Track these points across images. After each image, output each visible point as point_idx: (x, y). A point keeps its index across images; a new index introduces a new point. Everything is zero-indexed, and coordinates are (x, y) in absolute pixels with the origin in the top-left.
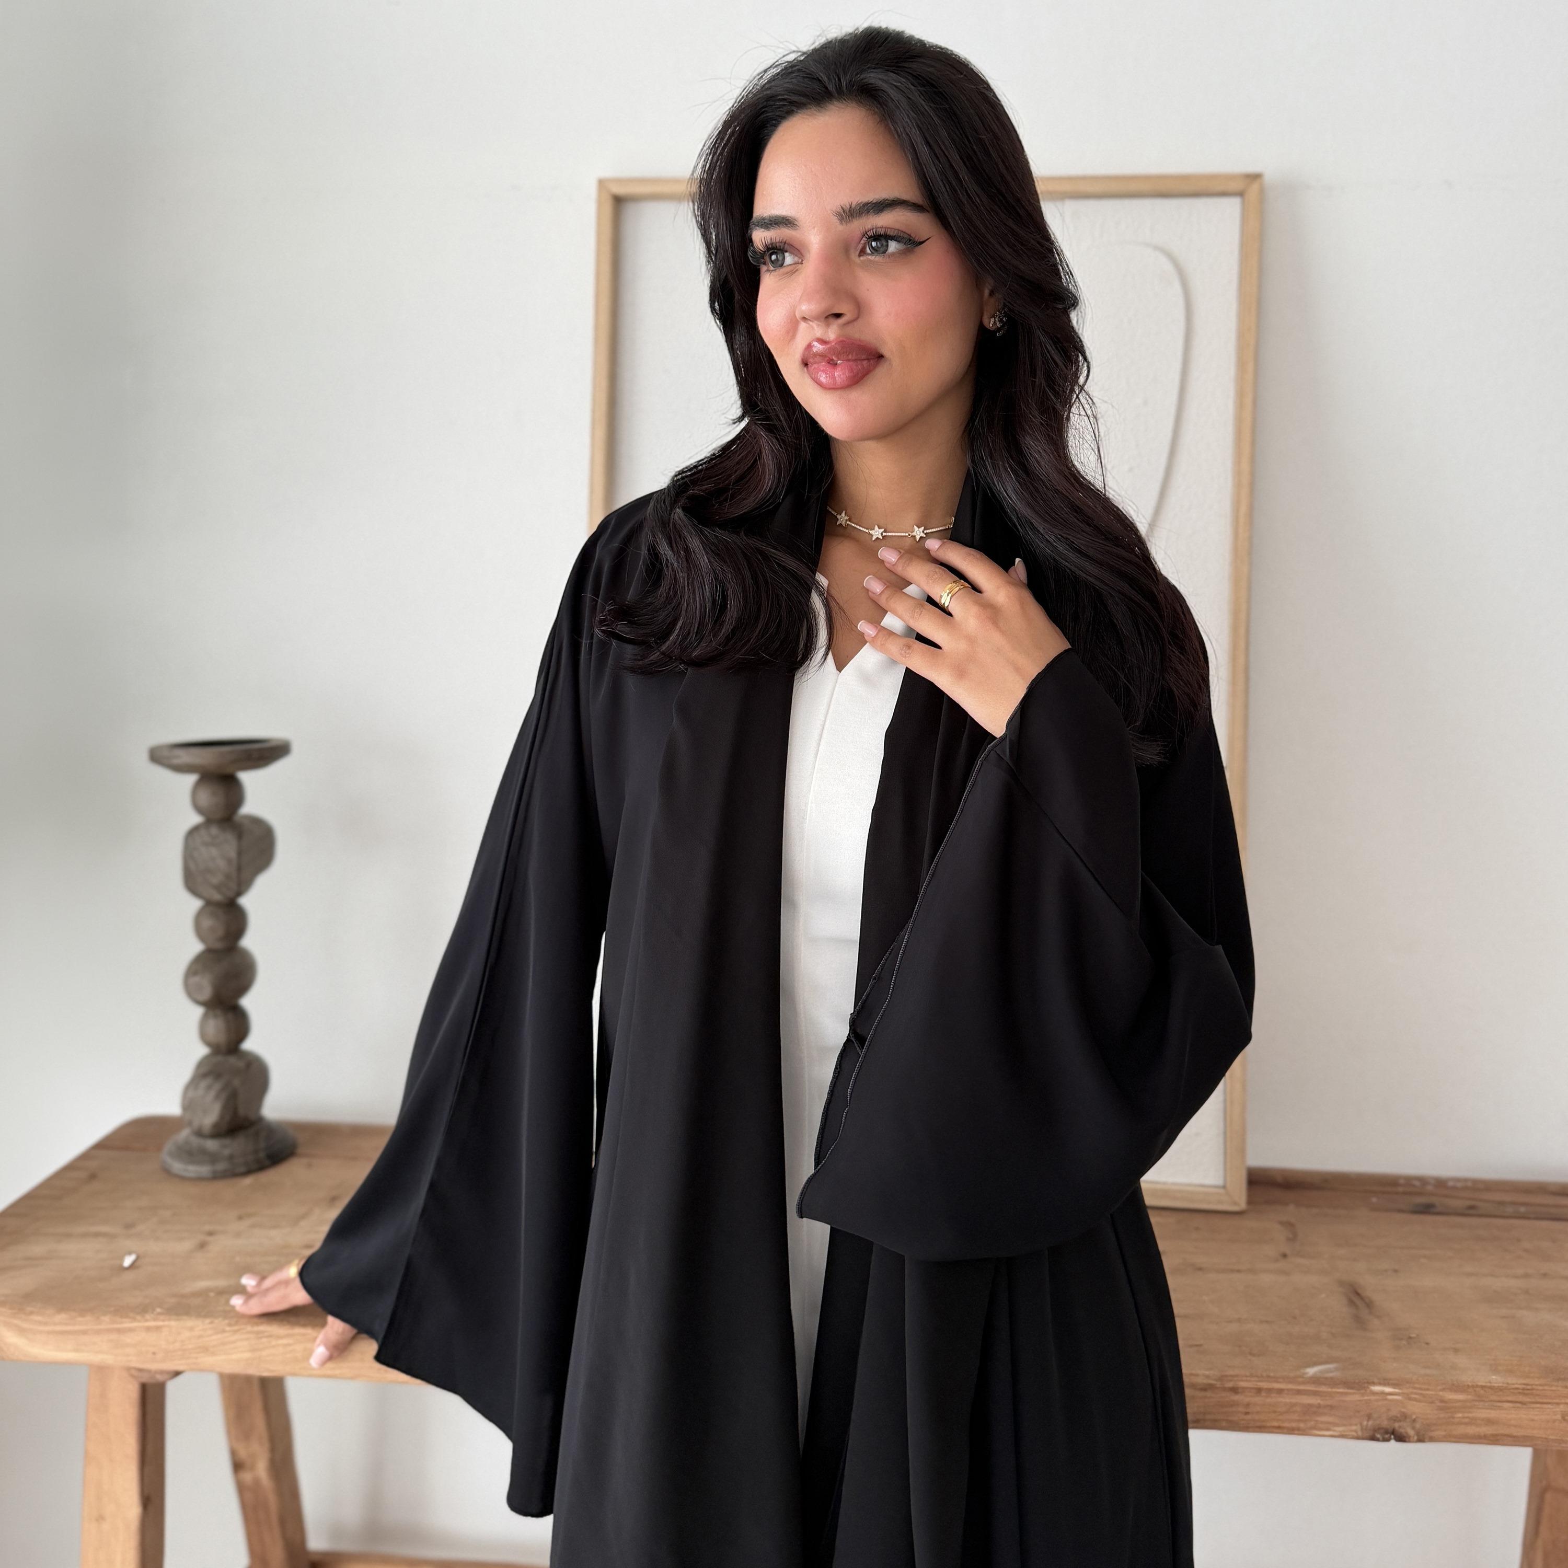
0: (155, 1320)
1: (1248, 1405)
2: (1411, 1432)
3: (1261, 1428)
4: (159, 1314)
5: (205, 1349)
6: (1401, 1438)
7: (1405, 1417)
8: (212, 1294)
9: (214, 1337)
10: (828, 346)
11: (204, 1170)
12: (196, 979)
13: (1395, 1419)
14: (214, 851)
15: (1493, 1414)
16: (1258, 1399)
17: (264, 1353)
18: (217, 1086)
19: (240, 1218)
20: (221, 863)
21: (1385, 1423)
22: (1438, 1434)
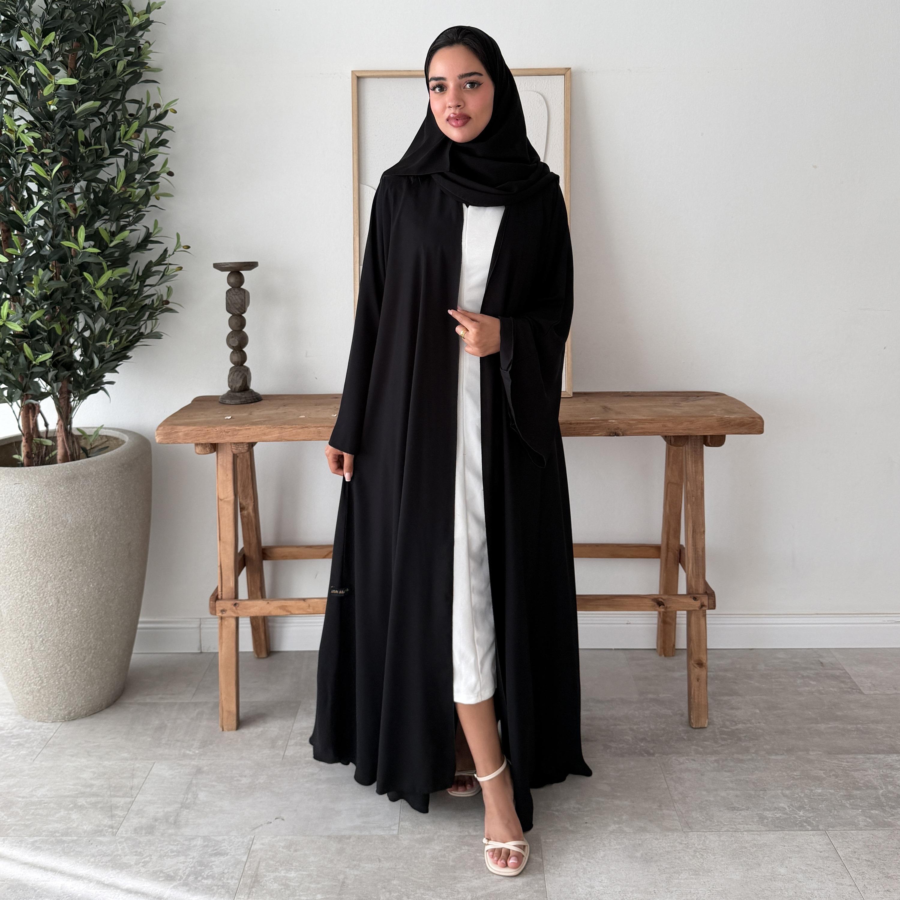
0: (248, 426)
1: (575, 428)
2: (621, 433)
3: (579, 435)
5: (264, 434)
6: (618, 435)
7: (618, 428)
8: (262, 421)
9: (268, 430)
10: (456, 115)
11: (238, 401)
12: (231, 340)
13: (616, 429)
15: (643, 426)
16: (577, 426)
17: (283, 434)
18: (241, 374)
19: (256, 411)
20: (240, 301)
21: (613, 431)
22: (628, 433)
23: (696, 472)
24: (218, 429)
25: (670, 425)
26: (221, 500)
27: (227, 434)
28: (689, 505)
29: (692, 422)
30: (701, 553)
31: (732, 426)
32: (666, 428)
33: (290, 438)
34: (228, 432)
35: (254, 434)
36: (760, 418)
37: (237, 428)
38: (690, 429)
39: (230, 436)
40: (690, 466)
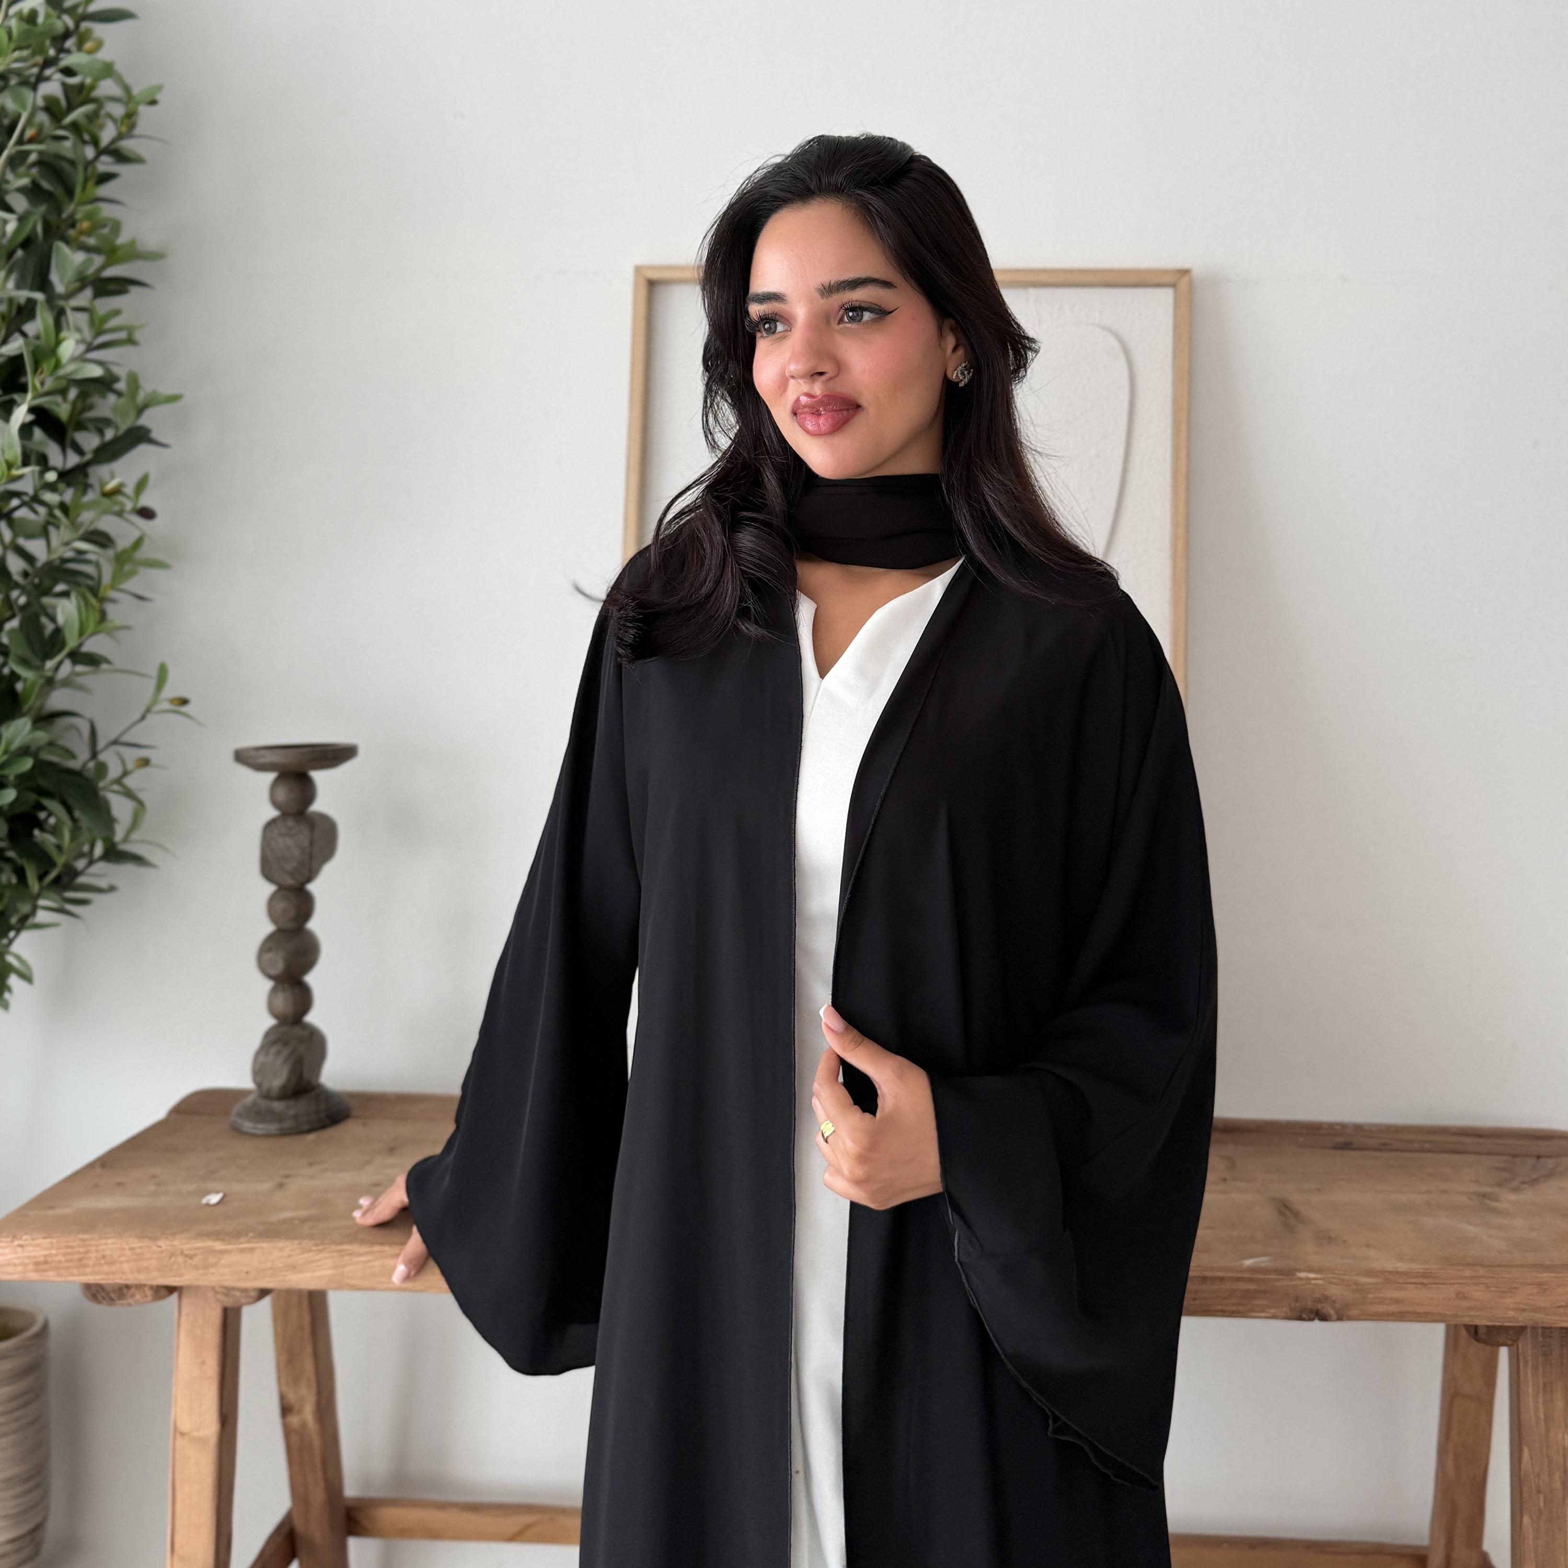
0: (249, 1242)
2: (1332, 1311)
3: (1207, 1311)
4: (252, 1237)
5: (293, 1268)
6: (1323, 1317)
7: (1326, 1298)
8: (297, 1222)
9: (302, 1256)
10: (815, 400)
12: (267, 956)
13: (1317, 1301)
14: (289, 842)
15: (1398, 1294)
16: (1204, 1287)
18: (286, 1051)
19: (311, 1164)
20: (295, 852)
21: (1309, 1304)
22: (1354, 1312)
24: (164, 1244)
25: (1478, 1294)
26: (182, 1434)
27: (189, 1261)
28: (1525, 1517)
32: (1466, 1304)
34: (191, 1257)
35: (262, 1266)
37: (219, 1246)
38: (1536, 1309)
39: (196, 1267)
40: (1531, 1401)
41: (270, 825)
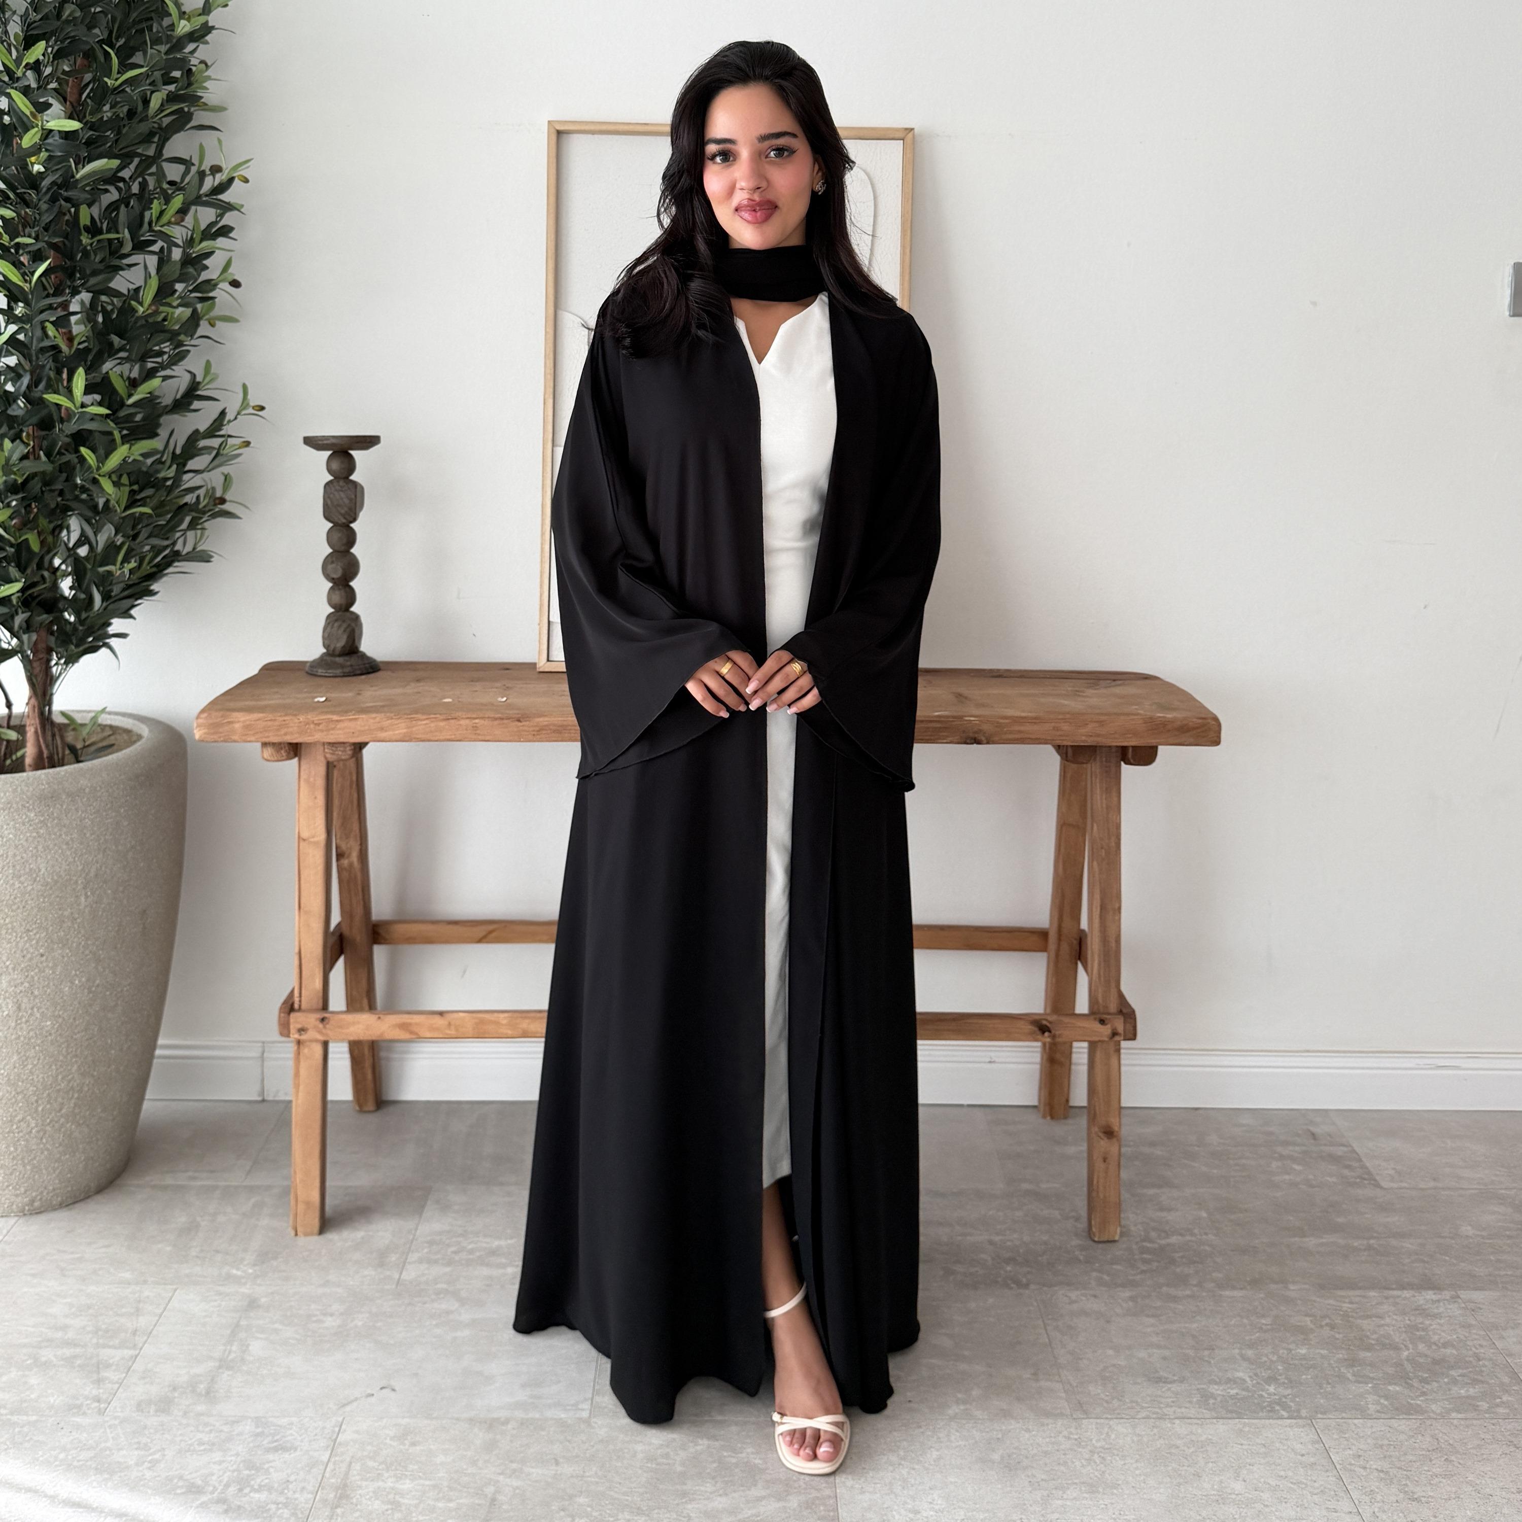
0: (354, 715)
2: (983, 739)
4: (355, 713)
5: (382, 729)
6: (978, 742)
7: (981, 731)
10: (755, 202)
11: (338, 672)
12: (330, 567)
13: (975, 732)
15: (1022, 728)
17: (414, 729)
20: (346, 501)
21: (971, 735)
22: (996, 739)
23: (1108, 808)
24: (302, 718)
25: (1065, 727)
26: (304, 840)
27: (317, 728)
28: (1095, 863)
29: (1101, 723)
30: (1113, 945)
31: (1169, 731)
32: (1058, 733)
33: (423, 736)
34: (319, 724)
35: (362, 729)
36: (1216, 719)
37: (335, 717)
38: (1098, 735)
39: (322, 731)
40: (1099, 797)
41: (328, 485)
